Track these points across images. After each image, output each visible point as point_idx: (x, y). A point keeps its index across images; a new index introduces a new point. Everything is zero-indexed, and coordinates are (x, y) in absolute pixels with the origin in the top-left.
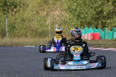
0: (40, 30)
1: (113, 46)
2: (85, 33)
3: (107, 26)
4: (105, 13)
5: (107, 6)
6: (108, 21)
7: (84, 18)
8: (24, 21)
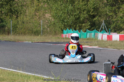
0: (35, 30)
1: (87, 44)
2: (67, 33)
3: (82, 28)
4: (81, 19)
5: (83, 14)
6: (84, 25)
7: (66, 22)
8: (23, 23)
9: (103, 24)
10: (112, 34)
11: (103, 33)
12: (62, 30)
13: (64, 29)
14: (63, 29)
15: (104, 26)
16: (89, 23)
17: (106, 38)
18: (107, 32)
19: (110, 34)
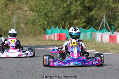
6: (76, 21)
9: (104, 20)
10: (116, 34)
11: (103, 32)
12: (45, 30)
13: (47, 28)
14: (45, 27)
15: (106, 23)
16: (84, 20)
17: (108, 40)
18: (109, 31)
19: (113, 33)
